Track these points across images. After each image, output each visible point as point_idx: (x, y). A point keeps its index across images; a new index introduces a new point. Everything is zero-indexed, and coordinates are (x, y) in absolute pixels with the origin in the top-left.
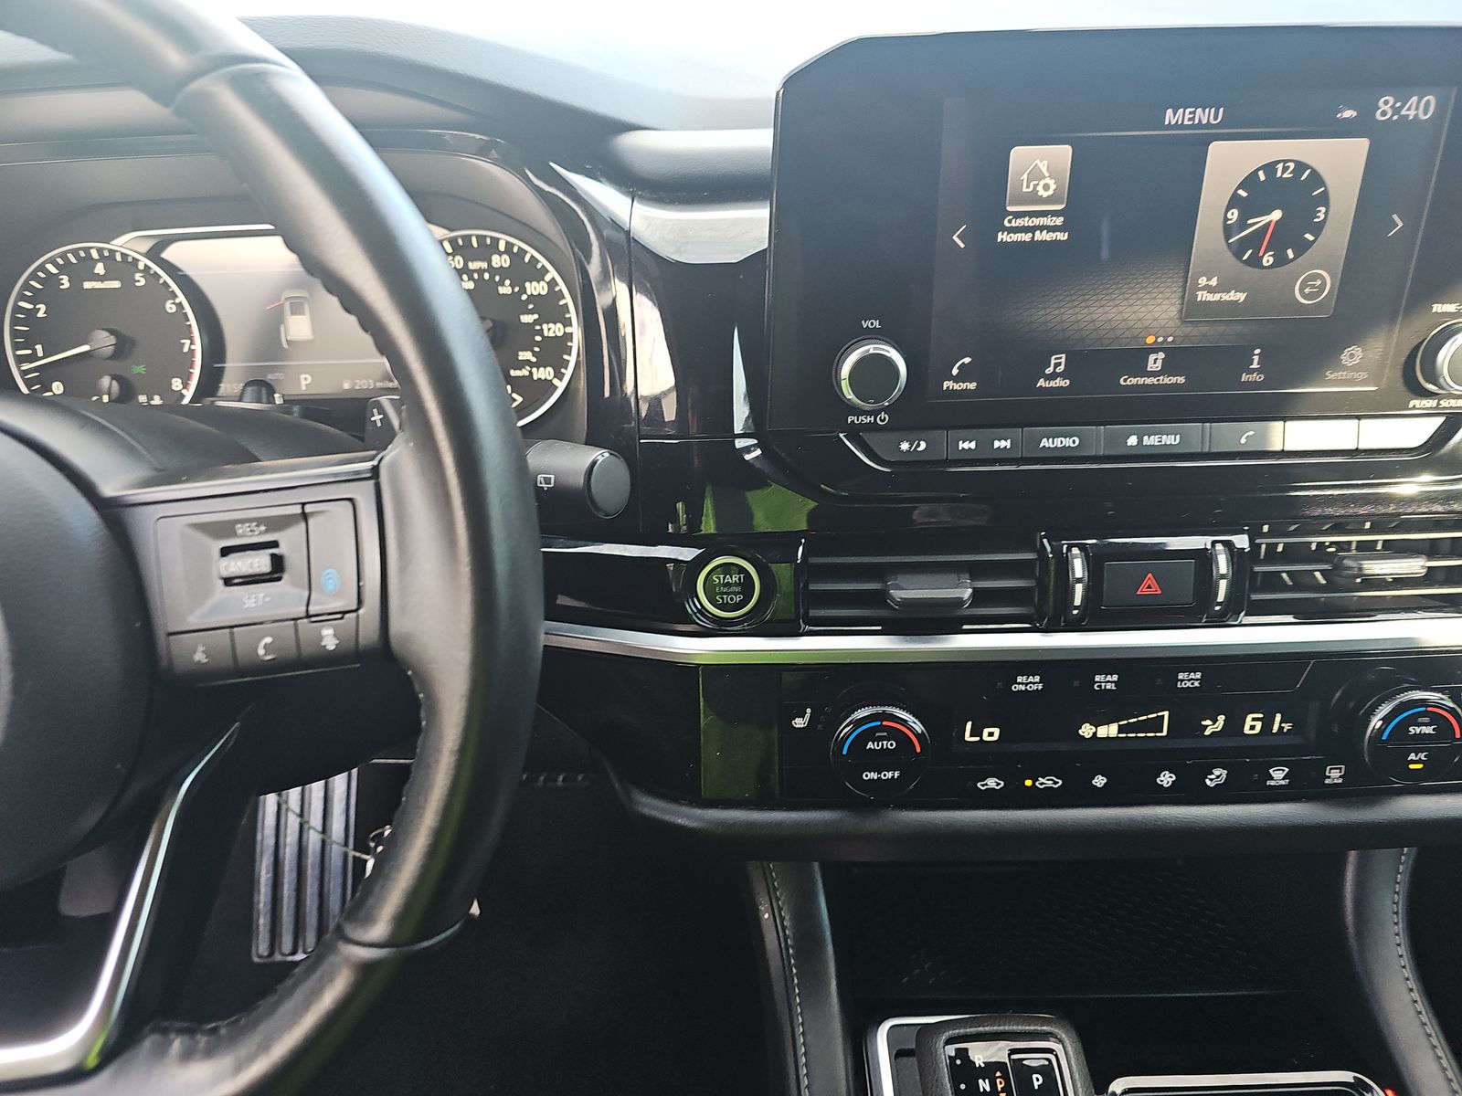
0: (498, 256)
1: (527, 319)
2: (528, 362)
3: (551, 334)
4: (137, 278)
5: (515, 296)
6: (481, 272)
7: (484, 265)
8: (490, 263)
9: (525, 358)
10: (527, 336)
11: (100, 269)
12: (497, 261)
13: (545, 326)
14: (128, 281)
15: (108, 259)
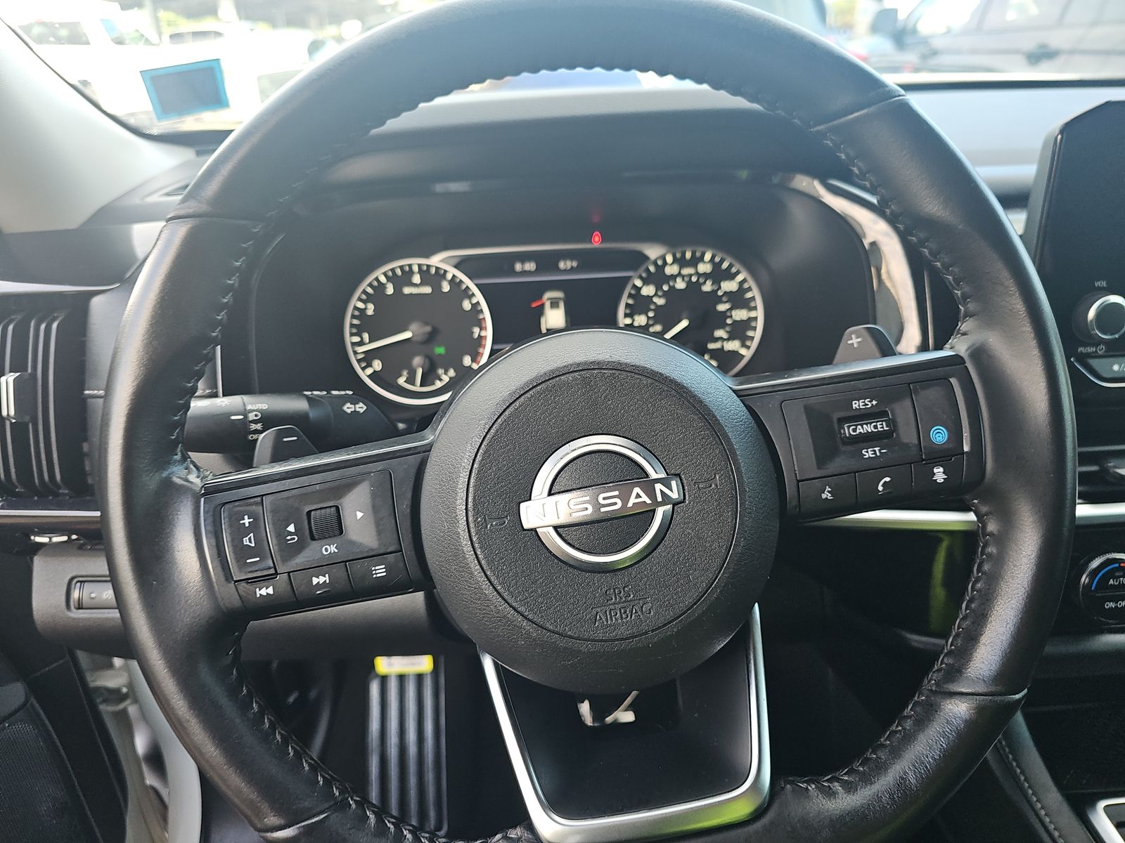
1: (721, 307)
2: (721, 338)
3: (739, 318)
4: (444, 286)
5: (714, 292)
6: (691, 276)
7: (693, 271)
8: (697, 269)
9: (719, 335)
10: (721, 320)
11: (417, 279)
13: (734, 313)
14: (437, 288)
15: (425, 272)
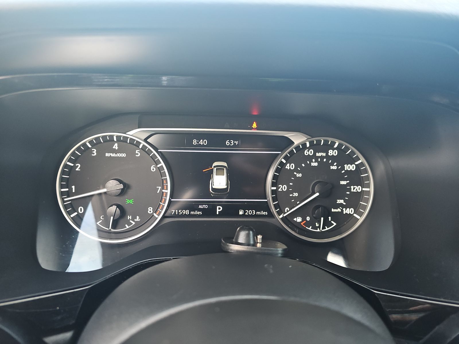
0: (332, 151)
1: (343, 183)
2: (341, 204)
3: (355, 191)
4: (137, 152)
6: (322, 157)
7: (324, 154)
8: (327, 153)
9: (340, 202)
10: (342, 191)
12: (331, 153)
13: (352, 187)
14: (131, 154)
15: (122, 142)
